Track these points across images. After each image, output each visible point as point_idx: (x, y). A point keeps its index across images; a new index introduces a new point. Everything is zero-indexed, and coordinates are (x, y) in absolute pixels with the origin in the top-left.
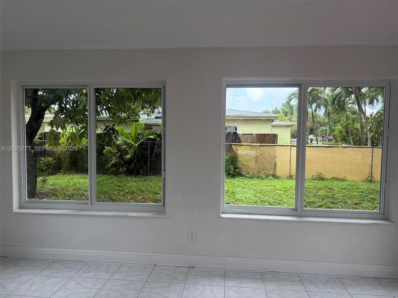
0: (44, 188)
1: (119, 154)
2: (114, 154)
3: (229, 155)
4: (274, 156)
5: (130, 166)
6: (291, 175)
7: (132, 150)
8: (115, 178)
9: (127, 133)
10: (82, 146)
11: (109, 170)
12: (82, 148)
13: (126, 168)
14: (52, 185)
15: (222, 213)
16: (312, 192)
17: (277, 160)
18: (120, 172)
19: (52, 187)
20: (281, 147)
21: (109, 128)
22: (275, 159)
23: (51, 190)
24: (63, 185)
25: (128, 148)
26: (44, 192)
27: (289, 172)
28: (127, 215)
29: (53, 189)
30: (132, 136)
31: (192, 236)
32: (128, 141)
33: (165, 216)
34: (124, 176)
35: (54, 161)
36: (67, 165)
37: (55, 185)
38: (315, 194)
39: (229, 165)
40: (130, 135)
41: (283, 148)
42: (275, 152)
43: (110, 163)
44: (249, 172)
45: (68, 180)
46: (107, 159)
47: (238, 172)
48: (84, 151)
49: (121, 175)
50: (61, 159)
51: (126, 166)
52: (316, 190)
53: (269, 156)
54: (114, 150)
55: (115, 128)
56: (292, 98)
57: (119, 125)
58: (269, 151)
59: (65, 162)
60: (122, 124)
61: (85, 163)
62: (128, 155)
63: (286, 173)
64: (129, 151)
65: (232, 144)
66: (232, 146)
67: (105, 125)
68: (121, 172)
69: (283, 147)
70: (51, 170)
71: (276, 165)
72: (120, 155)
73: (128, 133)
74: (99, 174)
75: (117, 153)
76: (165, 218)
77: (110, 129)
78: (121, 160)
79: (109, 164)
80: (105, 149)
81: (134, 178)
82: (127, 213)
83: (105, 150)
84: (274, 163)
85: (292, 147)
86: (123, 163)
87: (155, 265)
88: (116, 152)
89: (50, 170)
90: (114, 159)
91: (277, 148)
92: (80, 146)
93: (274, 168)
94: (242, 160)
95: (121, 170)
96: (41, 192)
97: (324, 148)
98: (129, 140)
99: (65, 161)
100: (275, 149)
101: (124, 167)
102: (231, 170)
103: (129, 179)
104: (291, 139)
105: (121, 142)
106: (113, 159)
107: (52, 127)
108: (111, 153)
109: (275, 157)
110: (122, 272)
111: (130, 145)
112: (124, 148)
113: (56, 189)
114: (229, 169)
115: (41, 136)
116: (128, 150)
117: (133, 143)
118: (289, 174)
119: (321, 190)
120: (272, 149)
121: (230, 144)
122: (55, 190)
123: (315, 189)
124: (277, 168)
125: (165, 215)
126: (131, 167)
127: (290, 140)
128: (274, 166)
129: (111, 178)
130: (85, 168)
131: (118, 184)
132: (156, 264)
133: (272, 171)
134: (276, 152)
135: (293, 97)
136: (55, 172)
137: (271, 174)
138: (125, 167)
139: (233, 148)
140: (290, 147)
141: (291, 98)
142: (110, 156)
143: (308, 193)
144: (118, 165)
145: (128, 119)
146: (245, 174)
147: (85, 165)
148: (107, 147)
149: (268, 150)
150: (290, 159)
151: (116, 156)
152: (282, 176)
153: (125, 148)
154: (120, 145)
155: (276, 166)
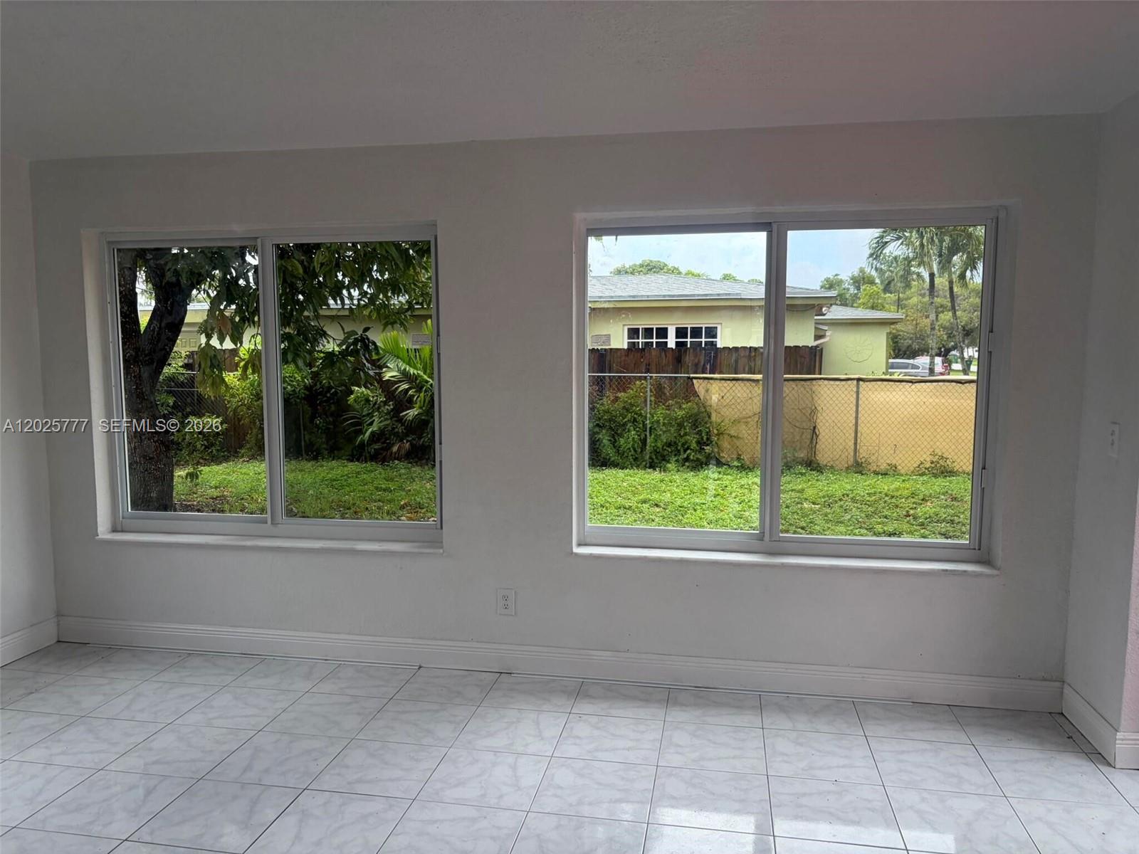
0: (196, 494)
1: (389, 406)
2: (377, 406)
3: (684, 406)
4: (811, 408)
5: (420, 438)
6: (859, 460)
7: (422, 395)
8: (380, 469)
9: (410, 350)
10: (292, 386)
11: (366, 448)
12: (294, 390)
13: (409, 443)
14: (216, 488)
15: (579, 545)
16: (901, 507)
17: (818, 421)
18: (393, 455)
19: (215, 493)
20: (832, 382)
21: (353, 337)
22: (815, 418)
23: (213, 498)
24: (243, 487)
25: (414, 390)
26: (195, 503)
27: (852, 454)
28: (354, 547)
29: (217, 497)
30: (422, 357)
31: (506, 598)
32: (412, 371)
33: (441, 551)
34: (403, 465)
35: (225, 426)
36: (257, 436)
37: (222, 488)
38: (908, 512)
39: (686, 434)
40: (417, 354)
41: (838, 385)
42: (813, 399)
43: (367, 430)
44: (740, 453)
45: (256, 474)
46: (360, 419)
47: (709, 454)
48: (299, 399)
49: (396, 462)
50: (241, 421)
51: (410, 439)
52: (913, 500)
53: (796, 408)
54: (377, 396)
55: (369, 336)
56: (887, 242)
57: (387, 329)
58: (796, 396)
59: (251, 429)
60: (393, 327)
61: (304, 430)
62: (414, 408)
63: (843, 456)
64: (415, 399)
65: (692, 375)
66: (693, 383)
67: (343, 329)
68: (396, 454)
69: (838, 383)
70: (218, 450)
71: (818, 433)
72: (392, 410)
73: (413, 350)
74: (339, 458)
75: (385, 403)
76: (442, 554)
77: (356, 341)
78: (396, 421)
79: (365, 433)
80: (352, 392)
81: (429, 470)
82: (354, 542)
83: (352, 396)
84: (812, 428)
85: (861, 383)
86: (400, 431)
87: (420, 667)
88: (381, 401)
89: (213, 448)
90: (376, 420)
91: (820, 385)
92: (289, 384)
93: (811, 442)
94: (722, 422)
95: (395, 449)
96: (186, 505)
97: (954, 384)
98: (415, 368)
99: (252, 426)
100: (814, 389)
101: (405, 441)
102: (691, 449)
103: (415, 472)
104: (891, 361)
105: (395, 374)
106: (374, 420)
107: (209, 337)
108: (370, 404)
109: (814, 411)
110: (339, 678)
111: (418, 381)
112: (402, 390)
113: (223, 496)
114: (686, 446)
115: (191, 361)
116: (413, 396)
117: (425, 377)
118: (852, 460)
119: (927, 501)
120: (805, 389)
121: (689, 378)
122: (220, 500)
123: (913, 497)
124: (820, 443)
125: (442, 547)
126: (422, 440)
127: (887, 362)
128: (809, 437)
129: (368, 469)
130: (303, 443)
131: (383, 486)
132: (423, 665)
133: (805, 452)
134: (816, 398)
135: (889, 237)
136: (229, 455)
137: (801, 460)
138: (407, 442)
139: (696, 387)
140: (855, 382)
141: (885, 240)
142: (366, 412)
143: (890, 508)
144: (387, 436)
145: (409, 313)
146: (729, 460)
147: (304, 435)
148: (357, 388)
149: (793, 392)
150: (857, 418)
151: (383, 411)
152: (834, 465)
153: (407, 391)
154: (394, 381)
155: (817, 436)
